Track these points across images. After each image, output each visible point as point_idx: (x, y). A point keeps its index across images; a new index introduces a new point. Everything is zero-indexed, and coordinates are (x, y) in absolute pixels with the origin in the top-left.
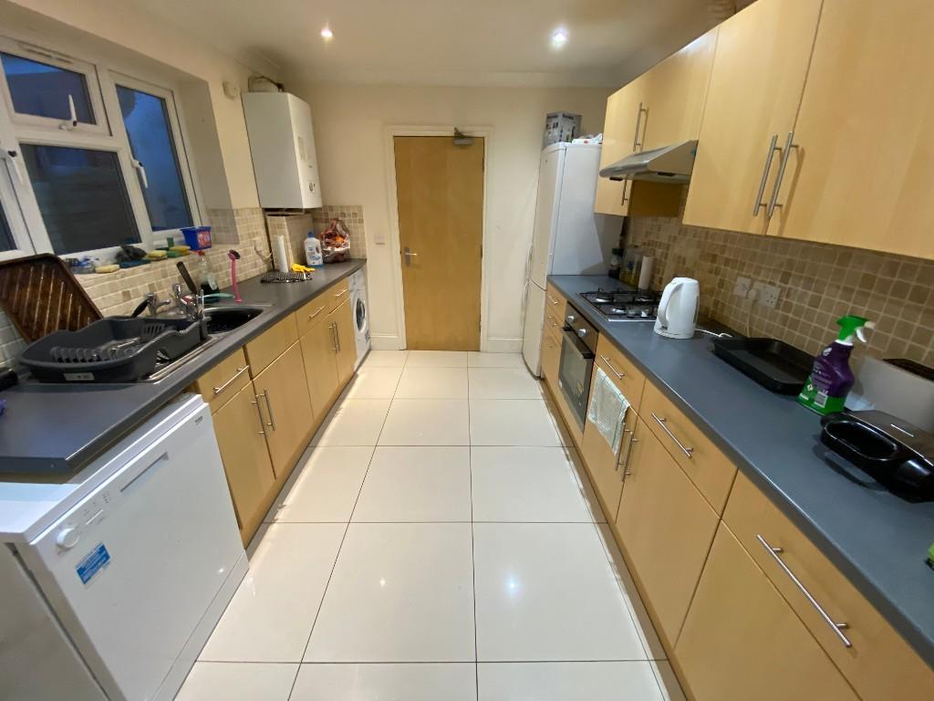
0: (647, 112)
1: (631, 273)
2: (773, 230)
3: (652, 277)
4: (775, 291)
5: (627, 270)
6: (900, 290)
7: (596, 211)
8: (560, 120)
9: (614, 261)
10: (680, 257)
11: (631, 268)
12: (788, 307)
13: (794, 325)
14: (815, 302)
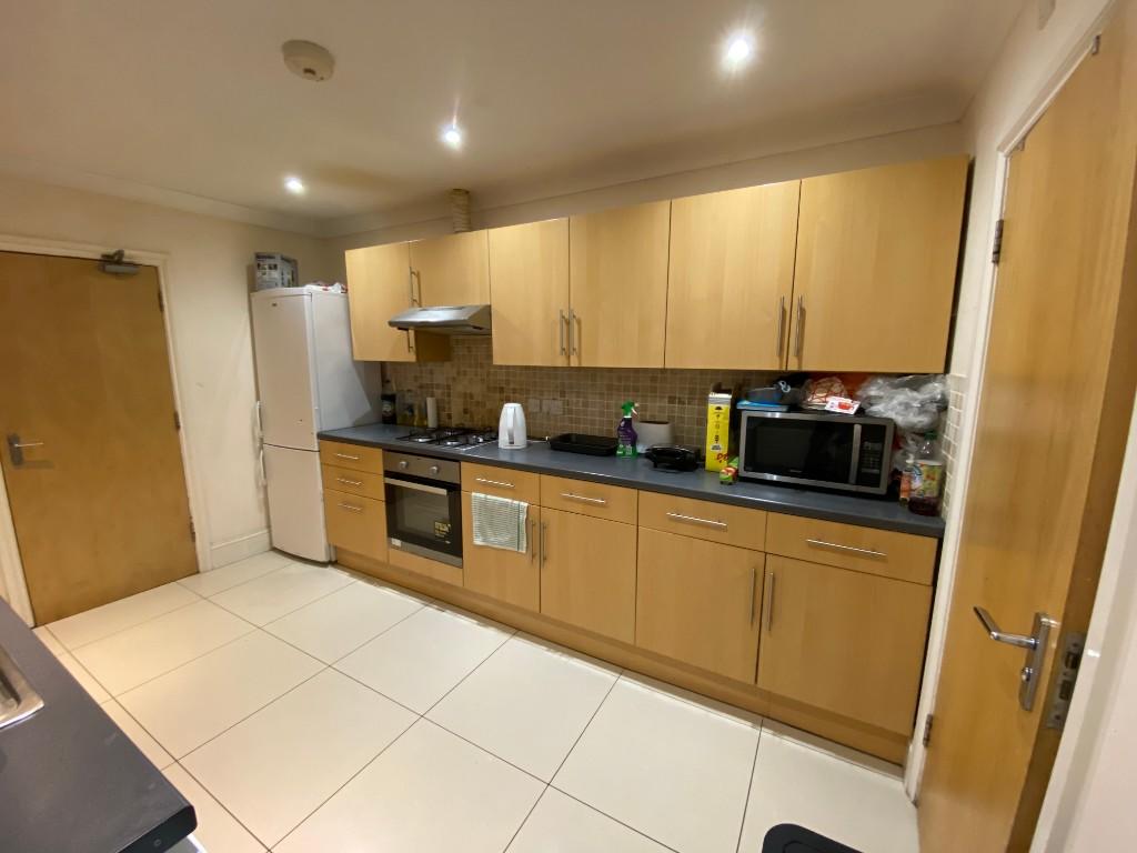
0: (418, 275)
1: (413, 415)
2: (574, 363)
3: (438, 415)
4: (559, 403)
5: (408, 413)
6: (626, 389)
7: (357, 358)
8: (278, 261)
9: (387, 407)
10: (465, 394)
11: (412, 411)
12: (570, 412)
13: (578, 421)
14: (586, 405)
